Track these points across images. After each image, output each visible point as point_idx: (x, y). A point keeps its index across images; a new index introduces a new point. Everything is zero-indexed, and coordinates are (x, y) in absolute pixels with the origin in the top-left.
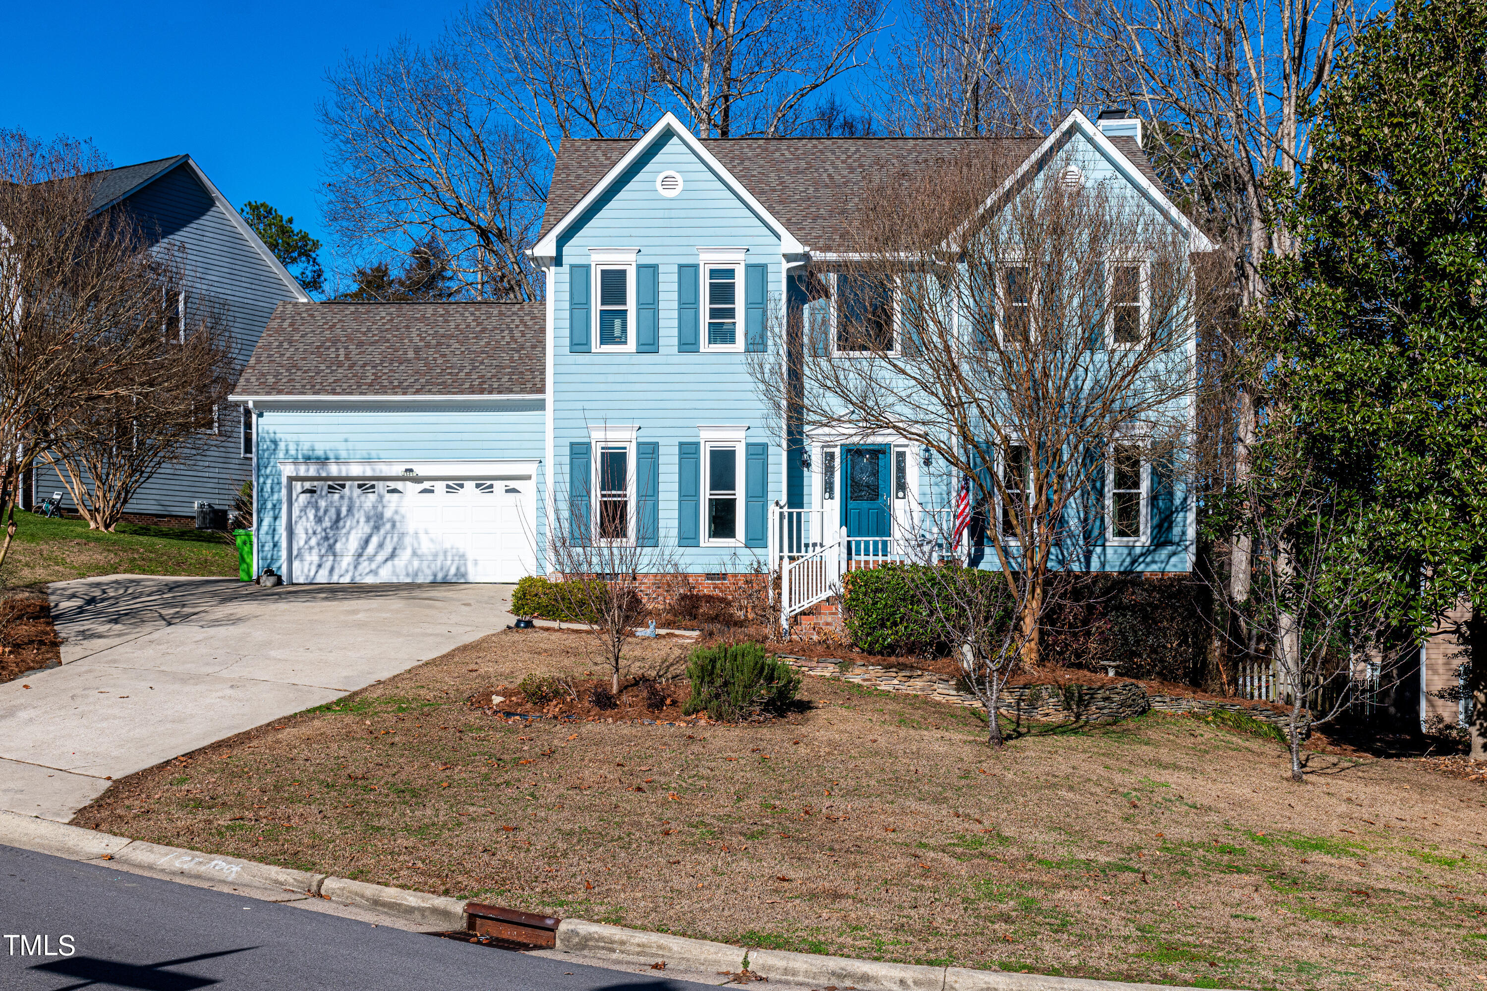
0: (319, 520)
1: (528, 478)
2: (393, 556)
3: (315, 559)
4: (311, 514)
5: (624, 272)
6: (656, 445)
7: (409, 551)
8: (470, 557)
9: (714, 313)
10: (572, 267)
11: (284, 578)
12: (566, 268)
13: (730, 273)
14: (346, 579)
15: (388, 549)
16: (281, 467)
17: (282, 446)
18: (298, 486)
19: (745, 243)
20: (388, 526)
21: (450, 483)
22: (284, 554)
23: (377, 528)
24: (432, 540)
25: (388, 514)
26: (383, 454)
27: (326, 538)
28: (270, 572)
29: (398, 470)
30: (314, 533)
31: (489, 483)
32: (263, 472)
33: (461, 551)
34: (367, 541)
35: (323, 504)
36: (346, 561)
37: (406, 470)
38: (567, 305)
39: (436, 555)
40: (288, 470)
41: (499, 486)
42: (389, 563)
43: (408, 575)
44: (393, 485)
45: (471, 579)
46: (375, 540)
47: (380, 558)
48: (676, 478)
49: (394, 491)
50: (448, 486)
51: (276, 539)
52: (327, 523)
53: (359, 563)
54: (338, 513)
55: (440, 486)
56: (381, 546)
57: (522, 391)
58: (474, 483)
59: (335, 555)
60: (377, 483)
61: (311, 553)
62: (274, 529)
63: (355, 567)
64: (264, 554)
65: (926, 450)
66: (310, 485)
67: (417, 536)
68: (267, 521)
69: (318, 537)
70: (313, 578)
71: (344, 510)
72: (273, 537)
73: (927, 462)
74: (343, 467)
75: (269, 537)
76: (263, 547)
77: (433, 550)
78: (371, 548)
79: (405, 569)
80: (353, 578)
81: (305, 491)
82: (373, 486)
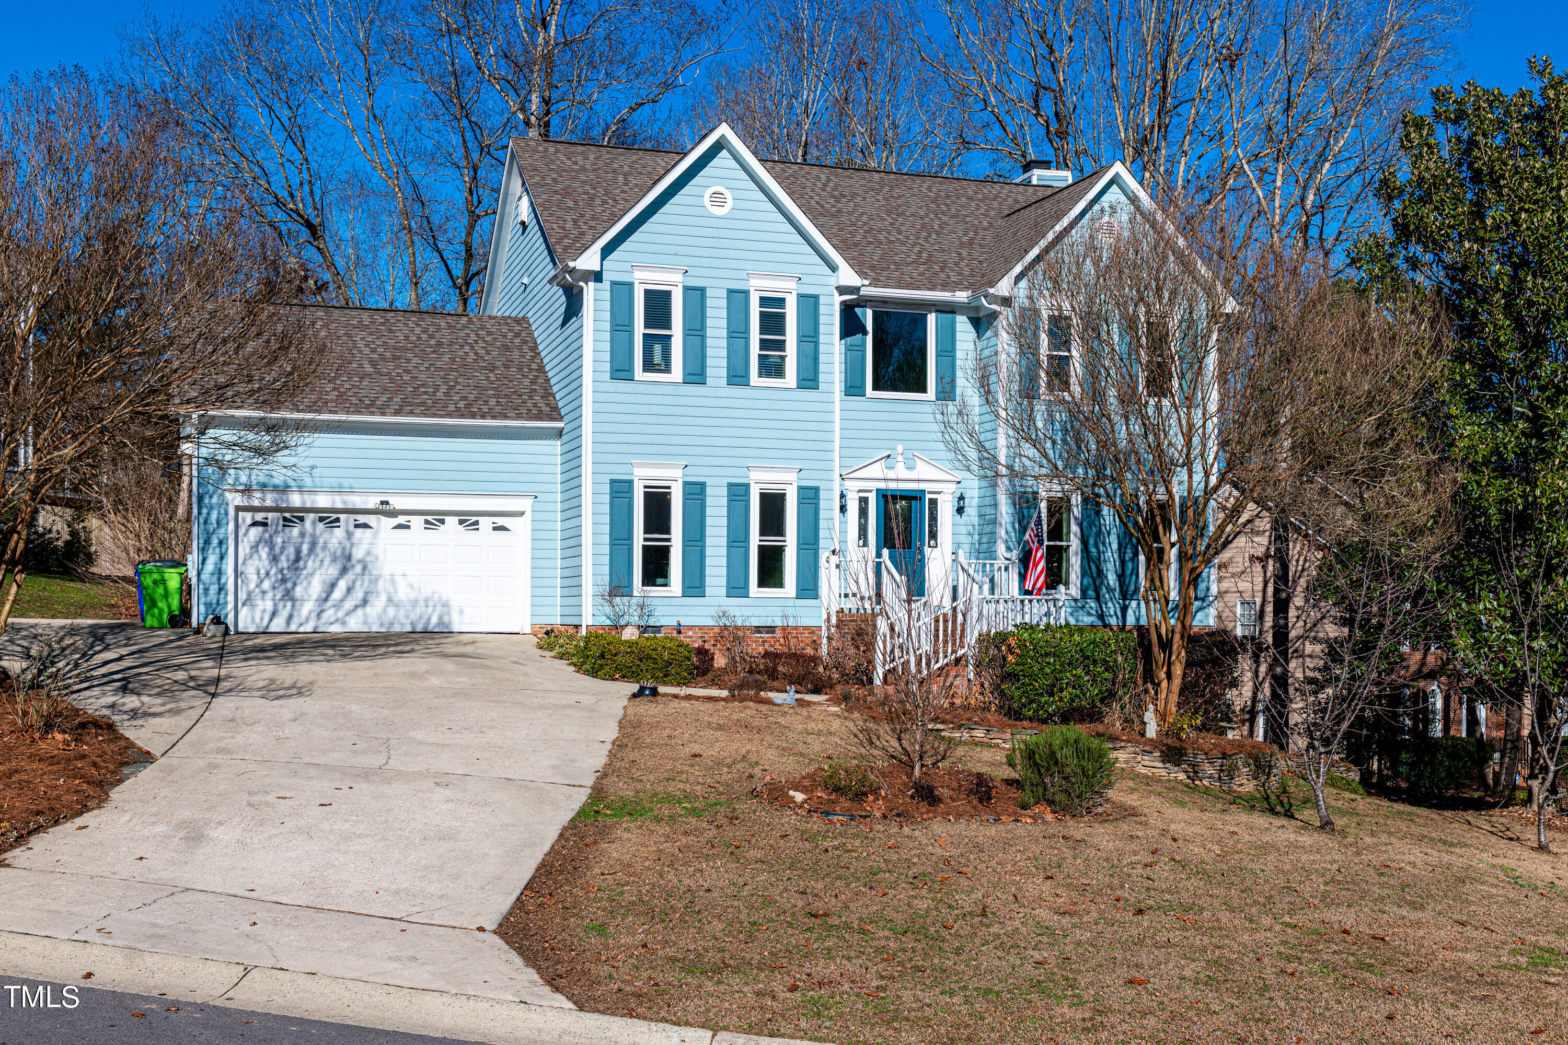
0: (275, 559)
1: (522, 514)
2: (365, 602)
3: (269, 605)
4: (264, 552)
5: (668, 294)
6: (703, 485)
7: (383, 597)
8: (454, 603)
9: (764, 344)
10: (614, 284)
11: (232, 628)
12: (606, 285)
13: (781, 302)
14: (309, 628)
15: (359, 594)
16: (228, 495)
17: (231, 470)
18: (248, 517)
19: (797, 270)
21: (429, 518)
22: (231, 598)
23: (344, 571)
24: (411, 586)
25: (358, 553)
26: (356, 483)
27: (284, 581)
28: (217, 620)
29: (372, 502)
30: (267, 574)
31: (474, 519)
32: (207, 501)
33: (445, 597)
34: (333, 585)
35: (279, 540)
36: (307, 608)
37: (382, 503)
38: (607, 326)
39: (415, 603)
40: (237, 499)
41: (485, 523)
42: (360, 612)
43: (382, 625)
44: (362, 519)
45: (456, 629)
46: (342, 585)
47: (348, 605)
48: (724, 521)
49: (366, 526)
50: (427, 522)
51: (223, 581)
52: (284, 563)
53: (322, 611)
54: (298, 552)
55: (417, 521)
56: (349, 590)
57: (518, 417)
58: (457, 519)
59: (293, 600)
60: (343, 517)
61: (263, 599)
62: (220, 569)
63: (319, 615)
64: (209, 599)
65: (962, 498)
66: (259, 517)
67: (393, 581)
68: (212, 559)
69: (273, 579)
70: (267, 627)
71: (305, 548)
72: (219, 579)
73: (960, 510)
74: (306, 496)
75: (215, 579)
76: (206, 590)
77: (412, 595)
78: (337, 594)
79: (379, 617)
80: (316, 627)
81: (255, 524)
82: (337, 520)
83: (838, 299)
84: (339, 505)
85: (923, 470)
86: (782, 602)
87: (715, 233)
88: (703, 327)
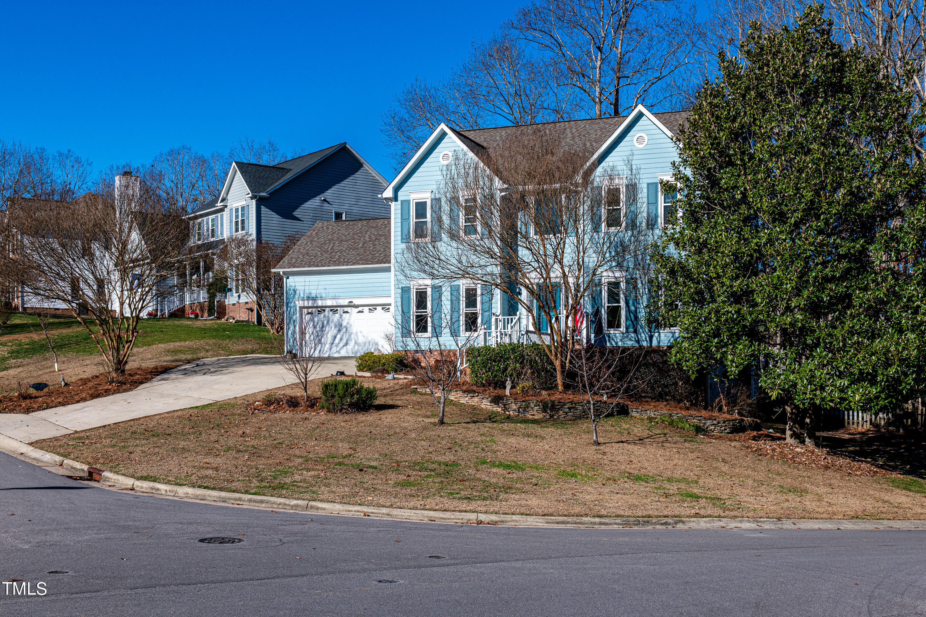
0: (315, 327)
2: (346, 344)
3: (313, 346)
4: (311, 324)
5: (425, 203)
6: (440, 287)
7: (353, 342)
9: (466, 220)
10: (402, 201)
11: (298, 355)
12: (399, 202)
13: (474, 200)
14: (327, 355)
15: (344, 340)
16: (297, 302)
17: (298, 292)
18: (305, 311)
20: (344, 330)
22: (298, 345)
23: (339, 331)
24: (363, 336)
25: (344, 324)
26: (341, 294)
27: (318, 336)
29: (346, 302)
30: (312, 334)
31: (388, 307)
32: (289, 305)
33: (376, 341)
34: (335, 337)
35: (316, 319)
36: (326, 347)
37: (350, 302)
38: (399, 220)
39: (365, 344)
40: (299, 304)
42: (345, 348)
43: (353, 353)
44: (346, 309)
46: (339, 337)
47: (341, 345)
48: (449, 302)
49: (347, 312)
50: (370, 309)
52: (318, 329)
53: (332, 348)
54: (323, 324)
55: (366, 309)
56: (341, 339)
59: (321, 344)
60: (339, 309)
61: (311, 343)
62: (294, 332)
63: (330, 349)
64: (290, 344)
66: (310, 310)
67: (357, 335)
68: (291, 328)
69: (314, 335)
70: (312, 355)
71: (325, 322)
72: (294, 336)
74: (323, 301)
75: (292, 336)
76: (290, 340)
77: (364, 341)
78: (337, 341)
79: (352, 350)
81: (308, 313)
82: (337, 310)
83: (500, 195)
84: (335, 304)
87: (445, 172)
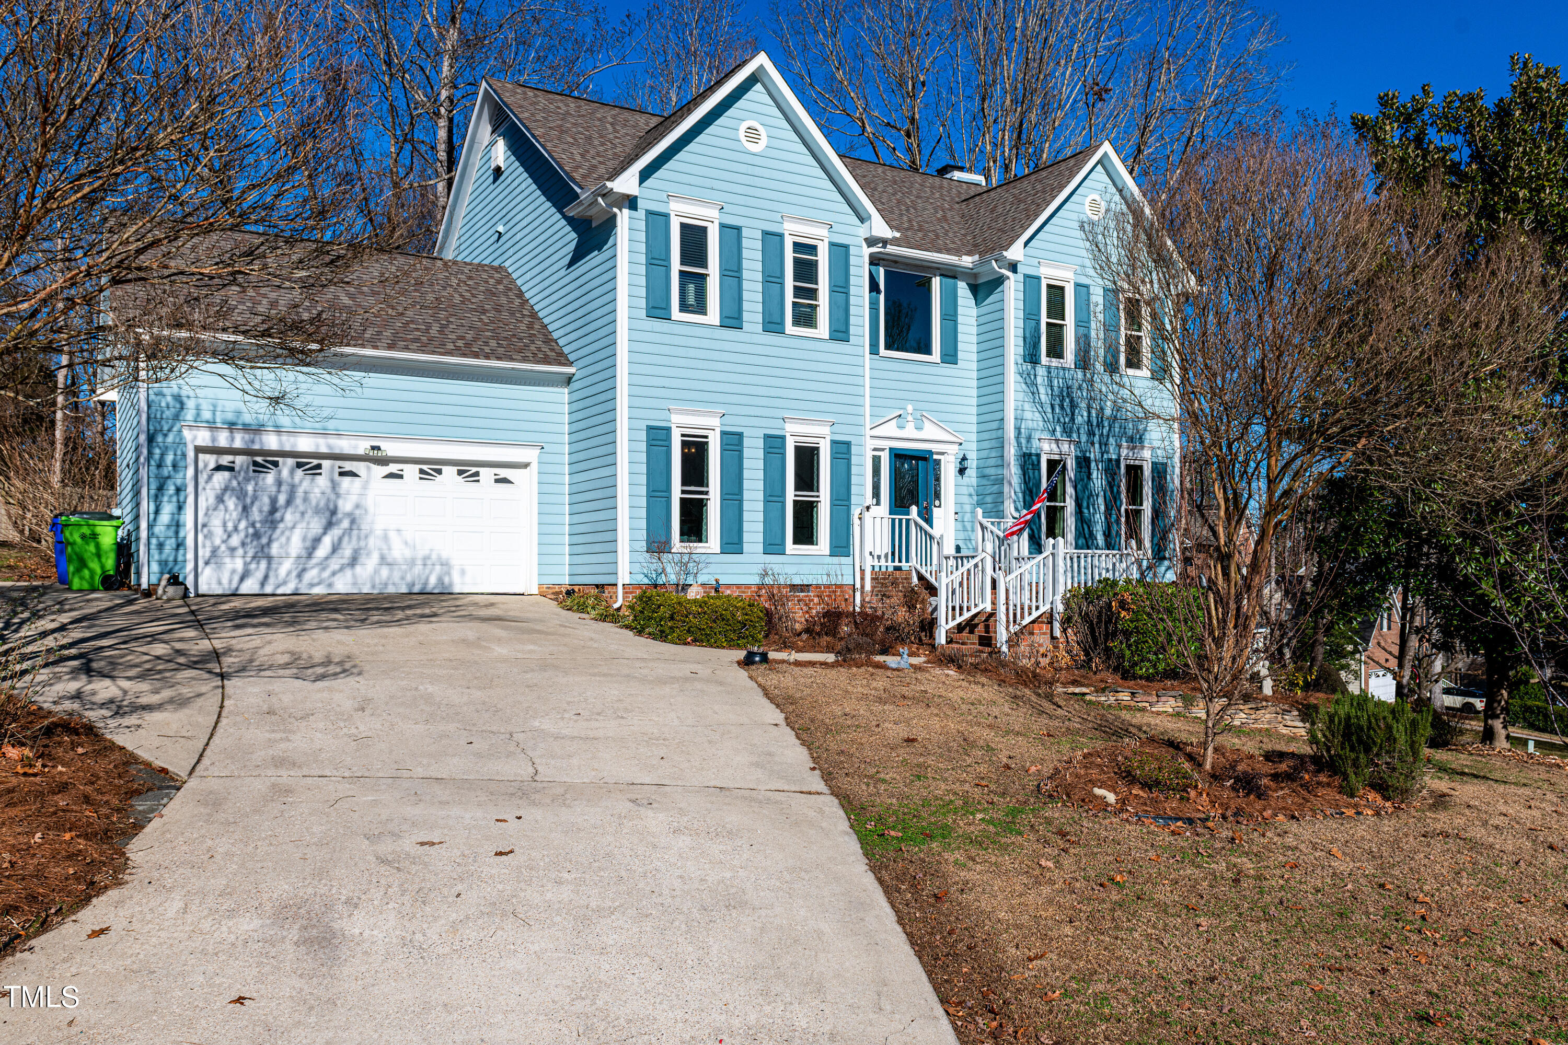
0: (245, 510)
1: (526, 465)
2: (354, 561)
3: (239, 564)
4: (231, 503)
5: (704, 229)
6: (740, 435)
7: (375, 556)
8: (456, 562)
9: (798, 291)
10: (649, 213)
11: (192, 590)
12: (641, 214)
13: (813, 249)
14: (288, 589)
15: (347, 552)
16: (186, 433)
17: (190, 404)
18: (211, 460)
19: (828, 217)
20: (346, 524)
21: (425, 467)
22: (190, 556)
23: (329, 525)
24: (407, 543)
25: (345, 506)
26: (343, 425)
27: (257, 535)
28: (175, 580)
29: (362, 447)
30: (236, 529)
31: (474, 470)
32: (160, 439)
33: (445, 555)
34: (317, 541)
35: (249, 488)
36: (285, 568)
37: (373, 448)
38: (643, 258)
39: (412, 563)
40: (203, 437)
41: (486, 474)
42: (348, 573)
43: (373, 587)
44: (348, 466)
45: (457, 589)
46: (327, 541)
47: (334, 564)
48: (761, 475)
49: (352, 474)
50: (422, 471)
51: (181, 534)
52: (256, 515)
53: (304, 570)
54: (274, 501)
55: (411, 471)
56: (335, 549)
57: (525, 360)
58: (455, 469)
59: (269, 558)
60: (326, 464)
61: (232, 557)
62: (178, 522)
63: (299, 576)
64: (164, 557)
65: (964, 459)
66: (225, 460)
67: (386, 538)
68: (168, 509)
69: (242, 534)
70: (237, 589)
71: (282, 499)
72: (177, 533)
73: (962, 471)
74: (284, 438)
75: (171, 533)
76: (161, 546)
77: (408, 553)
78: (322, 551)
79: (372, 579)
80: (297, 589)
81: (219, 468)
82: (319, 466)
83: (867, 251)
84: (324, 450)
85: (930, 431)
86: (816, 560)
87: (750, 170)
88: (739, 269)
